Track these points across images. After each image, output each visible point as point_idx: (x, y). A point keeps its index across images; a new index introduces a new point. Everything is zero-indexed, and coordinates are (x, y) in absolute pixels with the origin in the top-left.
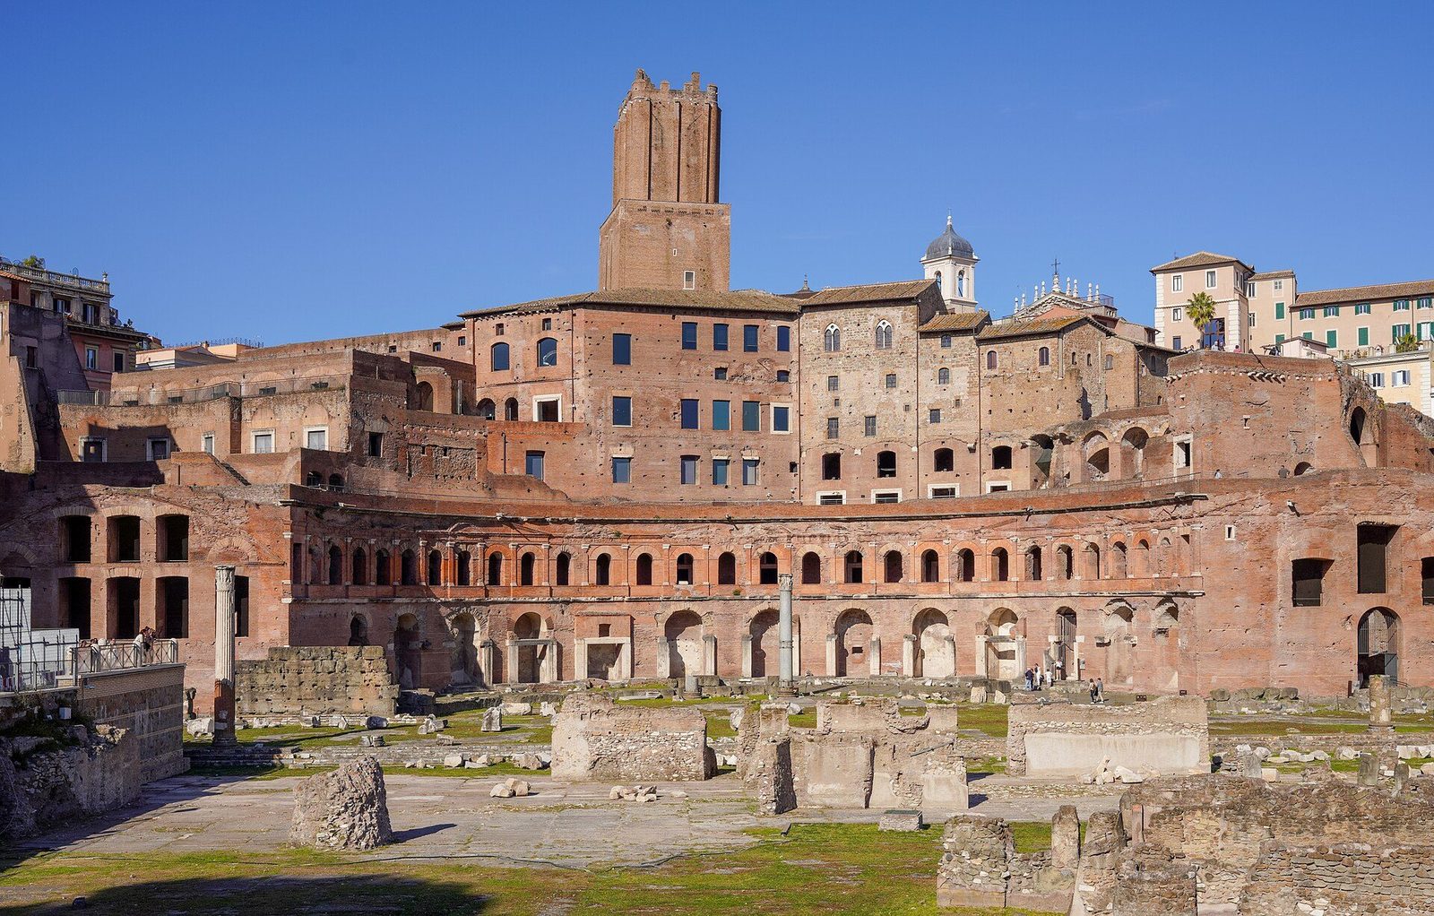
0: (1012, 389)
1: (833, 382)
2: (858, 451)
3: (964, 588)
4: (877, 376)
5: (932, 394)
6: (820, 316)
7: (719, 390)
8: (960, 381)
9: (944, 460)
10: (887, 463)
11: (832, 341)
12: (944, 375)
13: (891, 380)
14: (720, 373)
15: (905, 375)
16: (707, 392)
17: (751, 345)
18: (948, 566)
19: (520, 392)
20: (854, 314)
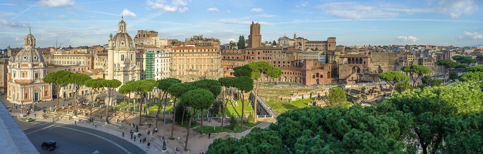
0: (289, 57)
1: (275, 56)
2: (277, 61)
3: (288, 75)
4: (278, 55)
5: (283, 57)
6: (274, 50)
7: (266, 56)
8: (285, 56)
9: (284, 62)
10: (279, 62)
11: (275, 52)
12: (284, 56)
13: (280, 56)
14: (266, 55)
15: (281, 56)
16: (265, 56)
17: (268, 52)
18: (287, 73)
19: (250, 56)
20: (277, 50)
